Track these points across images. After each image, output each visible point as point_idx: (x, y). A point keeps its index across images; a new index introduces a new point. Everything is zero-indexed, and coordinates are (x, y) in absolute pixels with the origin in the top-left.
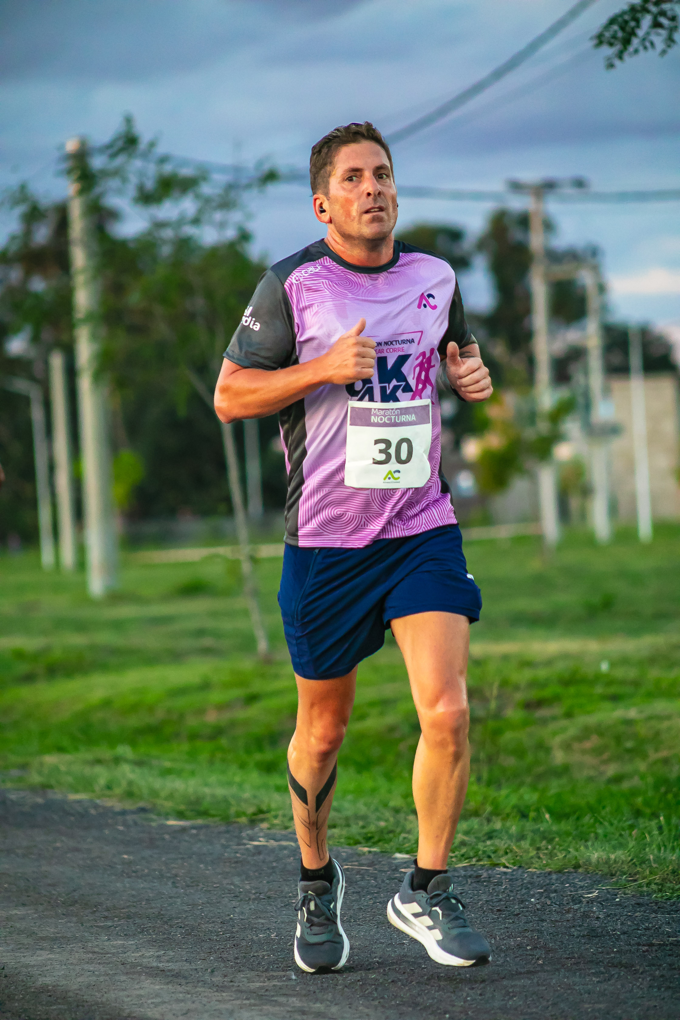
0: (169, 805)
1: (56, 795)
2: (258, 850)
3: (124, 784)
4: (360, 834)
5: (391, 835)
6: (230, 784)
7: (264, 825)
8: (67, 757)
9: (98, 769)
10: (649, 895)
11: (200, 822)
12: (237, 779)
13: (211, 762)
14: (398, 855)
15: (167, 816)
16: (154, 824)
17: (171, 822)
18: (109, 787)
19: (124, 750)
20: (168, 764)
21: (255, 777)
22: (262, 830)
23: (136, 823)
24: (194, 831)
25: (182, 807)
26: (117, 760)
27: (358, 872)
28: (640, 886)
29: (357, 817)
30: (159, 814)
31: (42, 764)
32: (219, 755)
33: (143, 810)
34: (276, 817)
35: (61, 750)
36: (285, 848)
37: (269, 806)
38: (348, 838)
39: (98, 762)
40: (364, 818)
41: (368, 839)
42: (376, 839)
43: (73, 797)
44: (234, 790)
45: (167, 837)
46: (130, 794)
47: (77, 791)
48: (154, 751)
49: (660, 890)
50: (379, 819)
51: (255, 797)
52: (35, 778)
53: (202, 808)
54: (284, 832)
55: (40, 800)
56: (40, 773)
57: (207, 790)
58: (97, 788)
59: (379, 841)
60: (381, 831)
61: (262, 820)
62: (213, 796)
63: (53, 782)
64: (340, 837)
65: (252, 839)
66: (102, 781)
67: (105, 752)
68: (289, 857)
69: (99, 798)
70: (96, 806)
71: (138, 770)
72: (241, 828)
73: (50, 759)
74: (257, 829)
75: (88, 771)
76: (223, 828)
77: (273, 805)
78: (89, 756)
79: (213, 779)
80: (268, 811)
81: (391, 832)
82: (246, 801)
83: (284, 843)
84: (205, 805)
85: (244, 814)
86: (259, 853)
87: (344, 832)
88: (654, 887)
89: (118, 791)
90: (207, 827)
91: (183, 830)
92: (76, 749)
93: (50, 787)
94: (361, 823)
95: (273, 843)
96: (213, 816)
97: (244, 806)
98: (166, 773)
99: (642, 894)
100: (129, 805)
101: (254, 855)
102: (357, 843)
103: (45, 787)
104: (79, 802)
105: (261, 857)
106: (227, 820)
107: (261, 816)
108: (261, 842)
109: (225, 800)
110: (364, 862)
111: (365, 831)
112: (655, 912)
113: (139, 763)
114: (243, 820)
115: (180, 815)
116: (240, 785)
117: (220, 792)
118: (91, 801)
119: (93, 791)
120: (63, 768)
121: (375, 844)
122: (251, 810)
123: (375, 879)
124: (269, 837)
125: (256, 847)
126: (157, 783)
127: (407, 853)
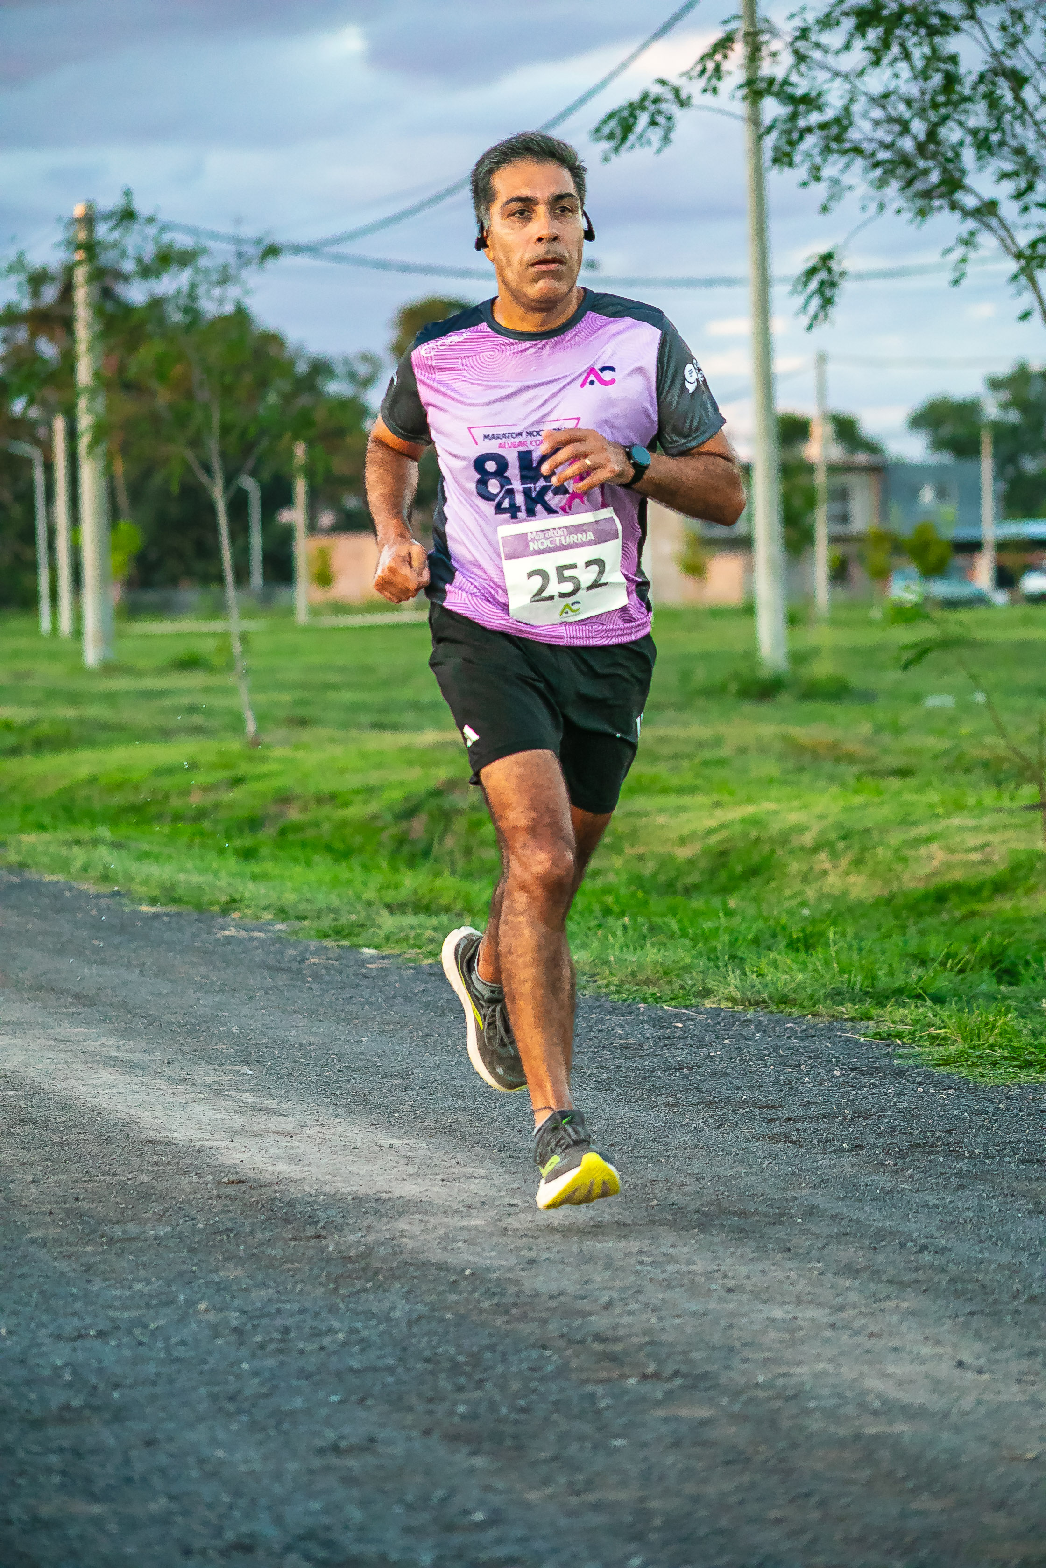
0: (142, 890)
1: (32, 875)
2: (228, 941)
3: (100, 868)
4: (330, 928)
5: (361, 930)
6: (205, 870)
7: (236, 915)
8: (46, 836)
9: (76, 850)
10: (607, 996)
11: (173, 909)
12: (215, 865)
13: (190, 846)
14: (366, 951)
15: (140, 902)
16: (127, 910)
17: (145, 908)
18: (85, 869)
19: (104, 832)
20: (145, 846)
21: (232, 863)
22: (233, 920)
23: (109, 908)
24: (166, 919)
25: (156, 893)
26: (95, 842)
27: (324, 967)
28: (599, 987)
29: (329, 909)
30: (133, 901)
31: (20, 843)
32: (198, 840)
33: (117, 894)
34: (248, 907)
35: (42, 827)
36: (254, 939)
37: (242, 896)
38: (318, 931)
39: (77, 842)
40: (336, 911)
41: (339, 932)
42: (346, 932)
43: (48, 878)
44: (210, 877)
45: (139, 923)
46: (106, 878)
47: (53, 872)
48: (132, 832)
49: (618, 992)
50: (350, 913)
51: (230, 885)
52: (13, 857)
53: (176, 895)
54: (255, 923)
55: (16, 880)
56: (18, 852)
57: (182, 877)
58: (73, 870)
59: (349, 935)
60: (352, 925)
61: (235, 910)
62: (188, 882)
63: (29, 861)
64: (311, 929)
65: (222, 928)
66: (79, 863)
67: (84, 832)
68: (257, 948)
69: (75, 879)
70: (71, 889)
71: (115, 852)
72: (213, 917)
73: (30, 838)
74: (228, 919)
75: (64, 851)
76: (196, 916)
77: (247, 895)
78: (69, 837)
79: (190, 865)
80: (241, 901)
81: (361, 926)
82: (221, 889)
83: (255, 934)
84: (180, 891)
85: (217, 902)
86: (229, 943)
87: (315, 924)
88: (612, 988)
89: (94, 873)
90: (179, 914)
91: (155, 917)
92: (55, 828)
93: (28, 866)
94: (332, 916)
95: (243, 934)
96: (186, 903)
97: (217, 894)
98: (144, 856)
99: (599, 995)
100: (104, 889)
101: (223, 945)
102: (326, 936)
103: (21, 867)
104: (55, 883)
105: (230, 948)
106: (199, 908)
107: (234, 905)
108: (232, 932)
109: (200, 888)
110: (332, 956)
111: (335, 924)
112: (610, 1013)
113: (117, 845)
114: (216, 909)
115: (153, 901)
116: (216, 873)
117: (196, 879)
118: (67, 883)
119: (69, 872)
120: (40, 848)
121: (345, 938)
122: (224, 899)
123: (341, 974)
124: (239, 927)
125: (227, 937)
126: (134, 867)
127: (376, 948)
